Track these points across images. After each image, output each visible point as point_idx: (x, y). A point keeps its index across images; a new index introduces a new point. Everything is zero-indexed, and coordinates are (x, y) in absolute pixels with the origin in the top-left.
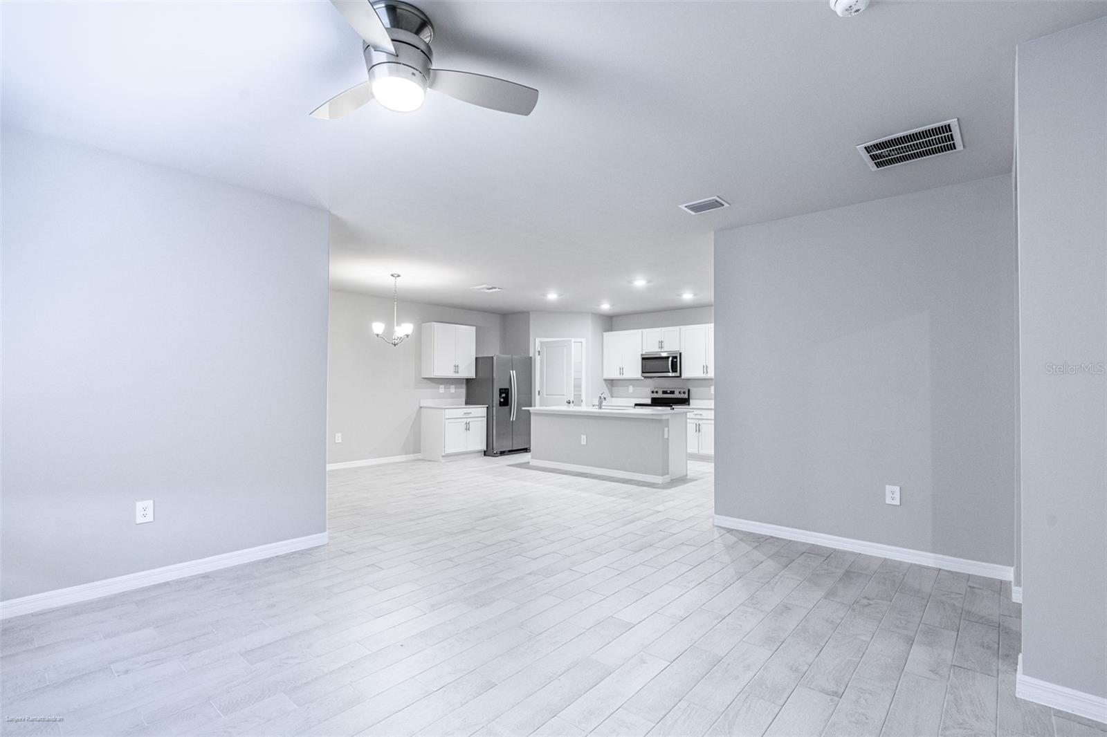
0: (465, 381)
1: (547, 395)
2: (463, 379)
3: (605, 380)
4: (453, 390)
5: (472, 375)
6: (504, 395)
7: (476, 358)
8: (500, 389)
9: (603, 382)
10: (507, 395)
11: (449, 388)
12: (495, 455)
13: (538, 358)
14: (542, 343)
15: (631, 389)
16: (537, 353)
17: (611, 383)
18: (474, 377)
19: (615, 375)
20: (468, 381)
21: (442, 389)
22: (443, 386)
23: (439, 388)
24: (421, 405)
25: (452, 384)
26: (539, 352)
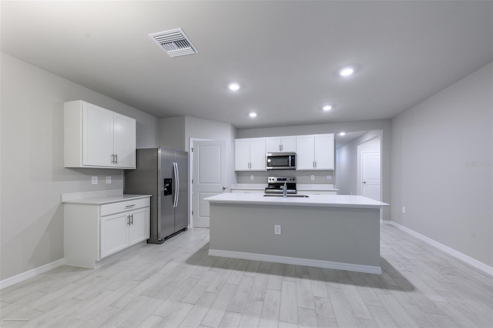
0: (123, 172)
1: (200, 183)
2: (121, 170)
3: (235, 171)
4: (109, 181)
5: (133, 166)
6: (168, 185)
7: (136, 149)
8: (165, 180)
9: (234, 173)
10: (171, 185)
11: (105, 179)
12: (160, 242)
13: (191, 154)
14: (194, 142)
15: (252, 178)
16: (191, 150)
17: (238, 174)
18: (135, 168)
19: (245, 168)
20: (127, 173)
21: (95, 180)
22: (96, 177)
23: (91, 179)
24: (64, 200)
25: (108, 175)
26: (192, 149)
